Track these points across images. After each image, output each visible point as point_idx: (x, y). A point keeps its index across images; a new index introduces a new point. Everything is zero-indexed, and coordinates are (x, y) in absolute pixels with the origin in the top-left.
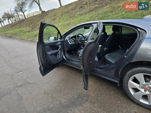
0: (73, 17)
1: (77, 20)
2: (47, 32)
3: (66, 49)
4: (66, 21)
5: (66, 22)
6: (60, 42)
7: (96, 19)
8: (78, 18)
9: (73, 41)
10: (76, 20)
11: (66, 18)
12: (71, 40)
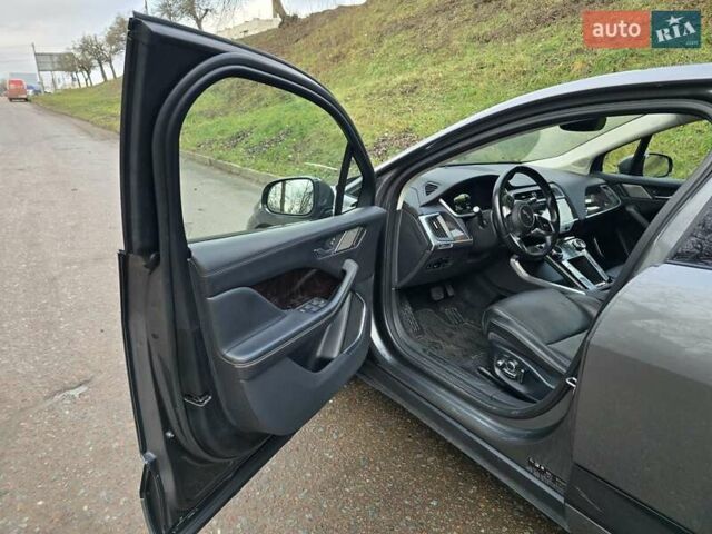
0: (435, 50)
1: (460, 69)
2: (292, 123)
3: (394, 278)
4: (400, 72)
5: (400, 78)
6: (356, 230)
7: (578, 65)
8: (464, 55)
9: (460, 223)
10: (451, 66)
11: (401, 52)
12: (444, 215)
